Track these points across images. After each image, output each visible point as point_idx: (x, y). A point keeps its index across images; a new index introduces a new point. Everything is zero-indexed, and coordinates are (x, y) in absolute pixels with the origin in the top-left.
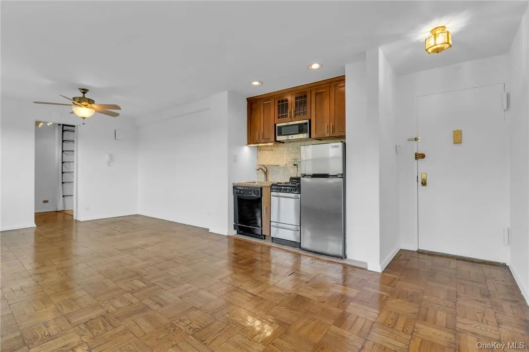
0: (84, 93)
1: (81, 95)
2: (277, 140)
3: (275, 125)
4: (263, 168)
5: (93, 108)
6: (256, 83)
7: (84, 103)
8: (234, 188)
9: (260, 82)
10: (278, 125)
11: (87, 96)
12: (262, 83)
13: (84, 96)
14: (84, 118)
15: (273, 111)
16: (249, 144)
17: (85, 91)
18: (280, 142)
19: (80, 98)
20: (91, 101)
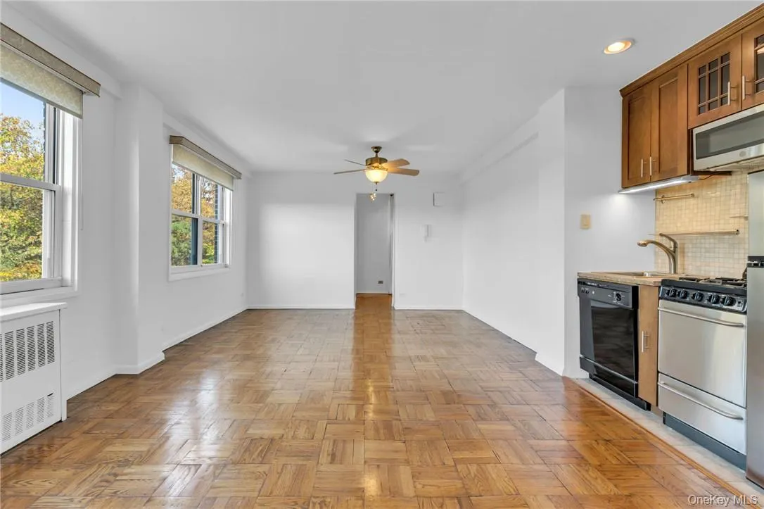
0: (377, 152)
1: (374, 155)
2: (695, 169)
3: (690, 132)
4: (665, 241)
5: (383, 169)
6: (617, 47)
7: (376, 165)
8: (579, 282)
9: (625, 40)
10: (696, 131)
11: (380, 155)
12: (633, 41)
13: (377, 156)
14: (376, 183)
15: (685, 100)
16: (625, 187)
17: (377, 149)
18: (707, 173)
19: (372, 159)
20: (383, 160)
